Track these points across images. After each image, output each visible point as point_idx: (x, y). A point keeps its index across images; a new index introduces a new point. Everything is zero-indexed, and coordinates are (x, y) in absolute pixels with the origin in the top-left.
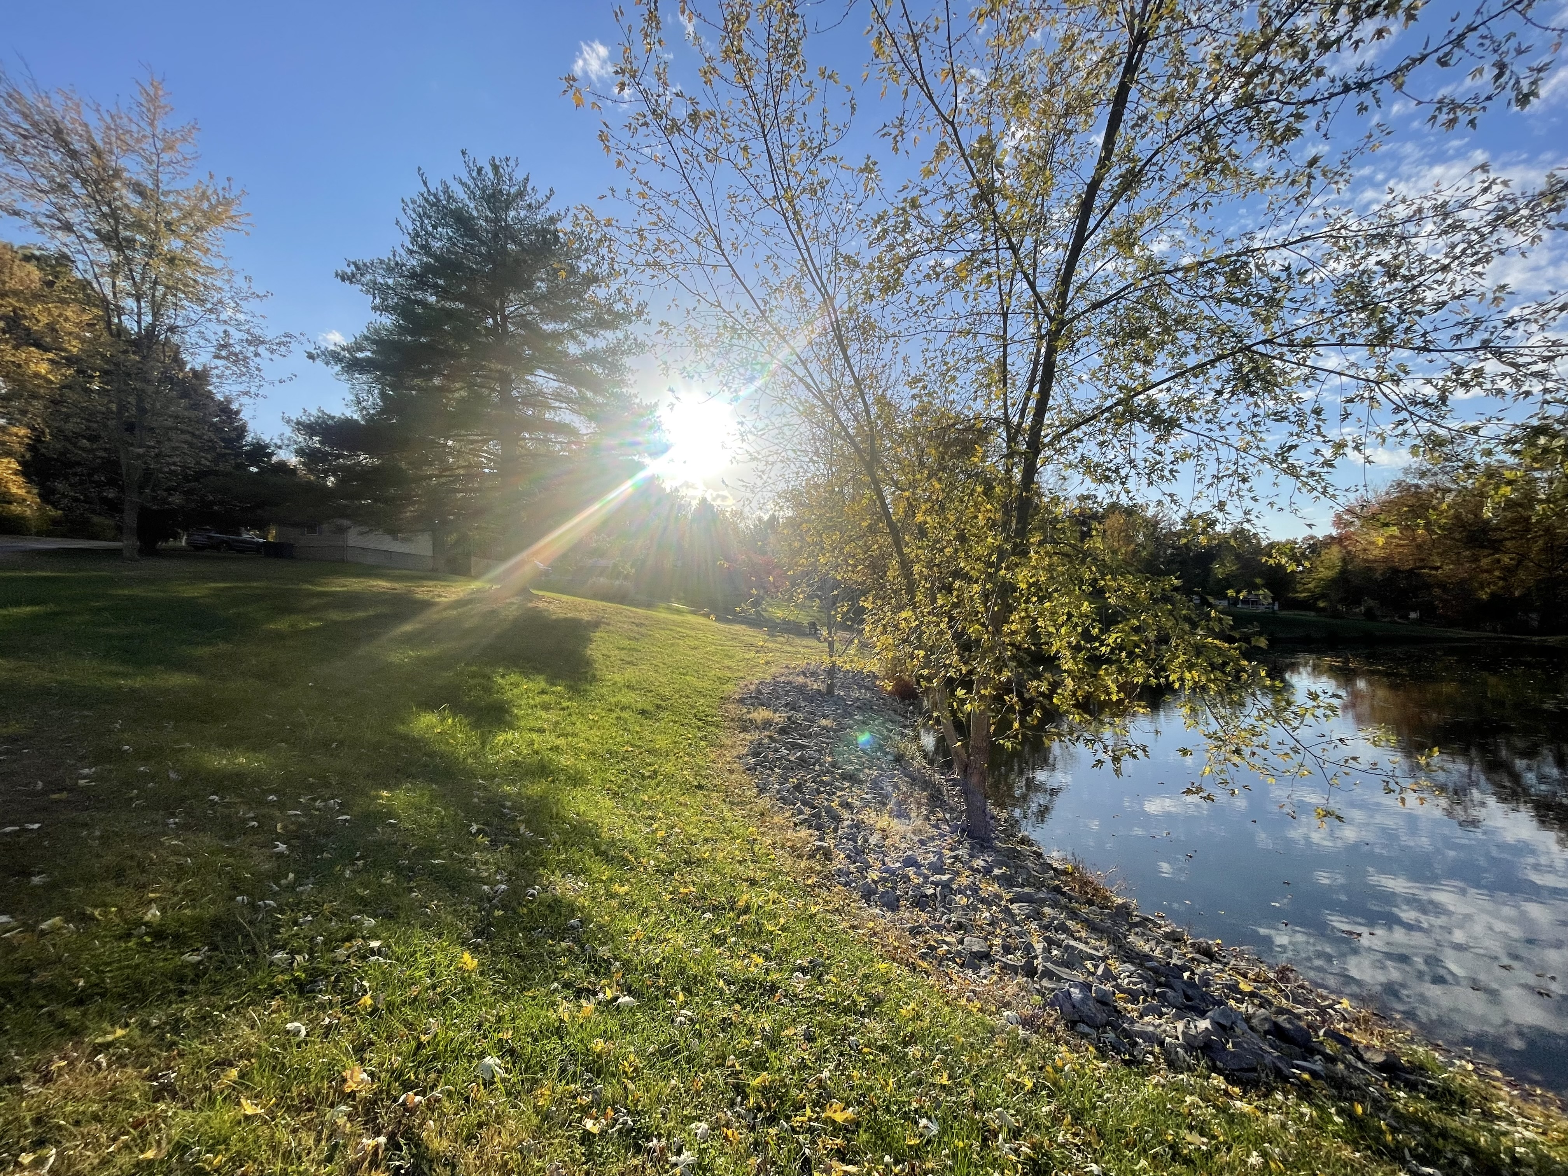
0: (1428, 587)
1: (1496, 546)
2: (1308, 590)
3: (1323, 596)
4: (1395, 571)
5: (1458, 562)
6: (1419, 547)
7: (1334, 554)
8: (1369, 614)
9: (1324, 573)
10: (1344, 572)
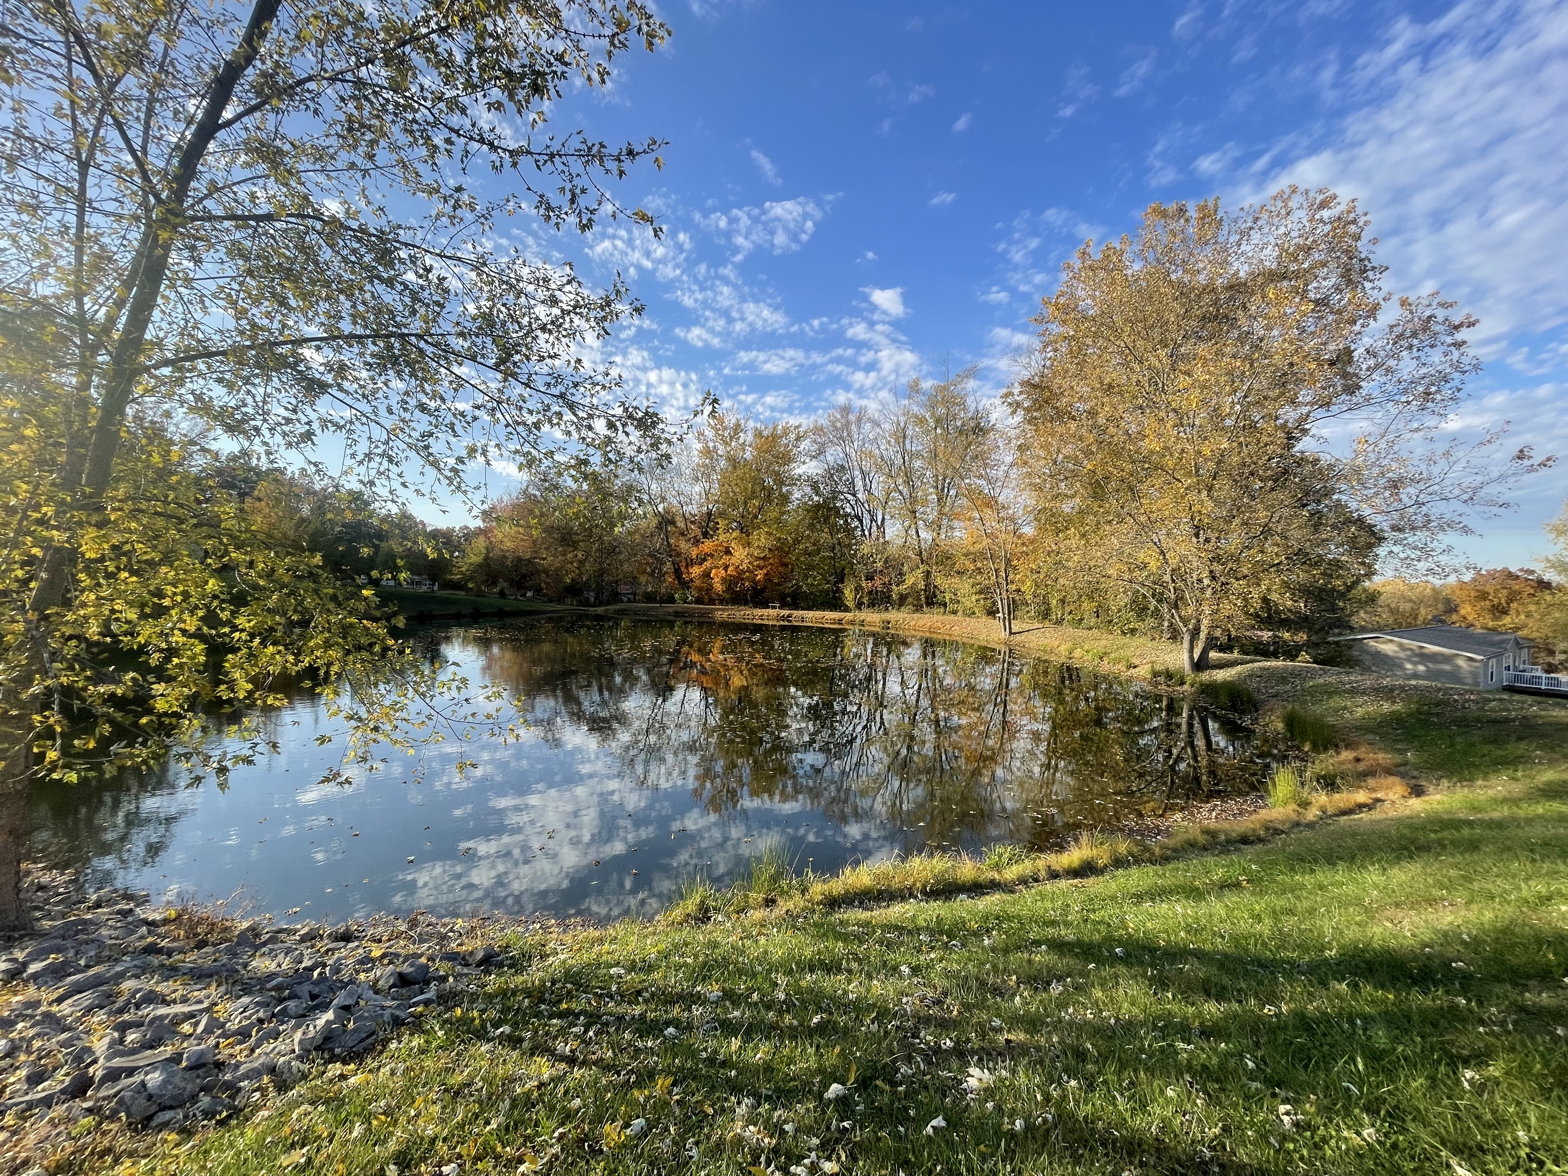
0: (538, 572)
1: (575, 545)
2: (461, 573)
3: (471, 578)
4: (520, 560)
5: (554, 556)
6: (534, 542)
7: (480, 543)
8: (502, 594)
9: (475, 559)
10: (487, 558)
